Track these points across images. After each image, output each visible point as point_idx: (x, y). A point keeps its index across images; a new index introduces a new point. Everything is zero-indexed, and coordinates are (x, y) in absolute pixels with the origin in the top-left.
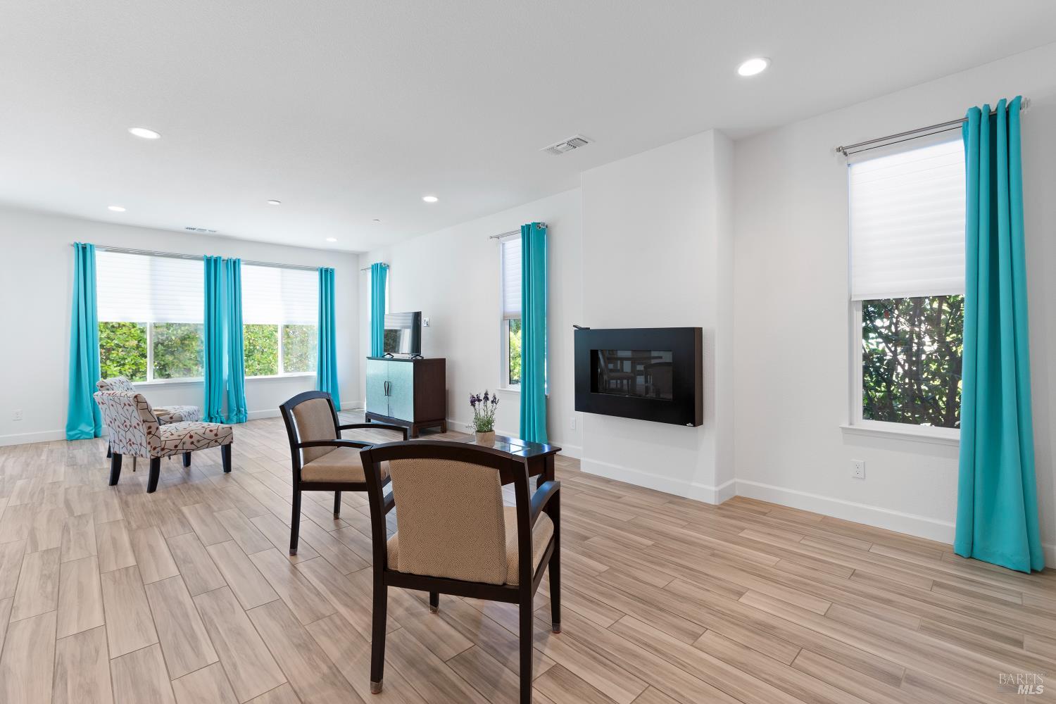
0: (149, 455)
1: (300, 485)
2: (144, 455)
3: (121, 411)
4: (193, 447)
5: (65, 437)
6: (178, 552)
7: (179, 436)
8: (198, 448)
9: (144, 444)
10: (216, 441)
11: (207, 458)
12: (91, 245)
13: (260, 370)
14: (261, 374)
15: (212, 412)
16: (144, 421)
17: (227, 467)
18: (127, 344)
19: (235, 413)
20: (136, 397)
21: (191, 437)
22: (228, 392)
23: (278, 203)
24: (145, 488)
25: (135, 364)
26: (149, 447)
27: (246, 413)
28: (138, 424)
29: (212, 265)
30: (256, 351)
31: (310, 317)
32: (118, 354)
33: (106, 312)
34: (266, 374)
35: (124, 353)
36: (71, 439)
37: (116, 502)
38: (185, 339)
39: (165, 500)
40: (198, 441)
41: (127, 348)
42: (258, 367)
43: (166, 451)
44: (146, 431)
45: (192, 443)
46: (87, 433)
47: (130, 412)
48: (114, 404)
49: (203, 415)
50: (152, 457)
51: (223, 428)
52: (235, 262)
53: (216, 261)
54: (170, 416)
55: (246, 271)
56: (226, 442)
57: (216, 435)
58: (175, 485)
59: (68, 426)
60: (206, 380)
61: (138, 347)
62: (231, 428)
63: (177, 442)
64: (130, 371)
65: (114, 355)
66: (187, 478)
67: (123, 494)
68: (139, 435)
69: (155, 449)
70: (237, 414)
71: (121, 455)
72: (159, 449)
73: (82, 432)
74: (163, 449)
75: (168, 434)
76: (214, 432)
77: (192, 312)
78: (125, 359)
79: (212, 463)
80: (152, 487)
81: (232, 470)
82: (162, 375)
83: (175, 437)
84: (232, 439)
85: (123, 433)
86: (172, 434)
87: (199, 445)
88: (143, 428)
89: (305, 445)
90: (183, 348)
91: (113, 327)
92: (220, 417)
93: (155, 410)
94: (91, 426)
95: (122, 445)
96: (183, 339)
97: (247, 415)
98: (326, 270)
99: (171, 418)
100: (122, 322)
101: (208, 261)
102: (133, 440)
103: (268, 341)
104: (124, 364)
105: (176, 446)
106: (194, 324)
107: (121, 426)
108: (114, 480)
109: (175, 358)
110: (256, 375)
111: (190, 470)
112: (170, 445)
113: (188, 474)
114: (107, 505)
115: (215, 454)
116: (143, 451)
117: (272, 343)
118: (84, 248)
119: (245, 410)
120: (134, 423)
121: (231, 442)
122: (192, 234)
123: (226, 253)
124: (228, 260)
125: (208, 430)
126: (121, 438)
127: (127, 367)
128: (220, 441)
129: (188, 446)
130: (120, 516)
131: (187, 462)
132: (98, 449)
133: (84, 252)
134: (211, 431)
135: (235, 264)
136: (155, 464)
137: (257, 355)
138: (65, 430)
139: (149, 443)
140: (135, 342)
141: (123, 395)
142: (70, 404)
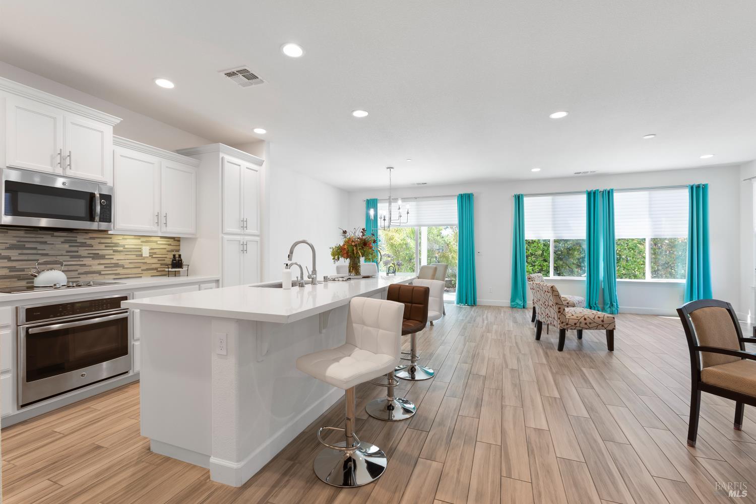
0: (559, 326)
1: (699, 384)
2: (556, 325)
3: (543, 295)
4: (586, 326)
5: (509, 305)
6: (586, 400)
7: (577, 317)
8: (590, 328)
9: (556, 318)
10: (603, 326)
11: (595, 337)
12: (522, 195)
13: (625, 274)
14: (626, 278)
15: (591, 303)
16: (556, 304)
17: (611, 347)
18: (536, 253)
19: (609, 306)
20: (552, 287)
21: (585, 319)
22: (603, 290)
23: (653, 136)
24: (556, 348)
25: (540, 265)
26: (559, 321)
27: (617, 307)
28: (553, 305)
29: (592, 196)
30: (621, 260)
31: (681, 230)
32: (531, 259)
33: (529, 235)
34: (630, 278)
35: (534, 259)
36: (512, 307)
37: (541, 352)
38: (570, 250)
39: (569, 359)
40: (590, 323)
41: (536, 255)
42: (624, 272)
43: (569, 326)
44: (557, 310)
45: (586, 324)
46: (520, 305)
47: (549, 296)
48: (539, 290)
49: (585, 304)
50: (561, 328)
51: (608, 317)
52: (609, 192)
53: (594, 193)
54: (568, 302)
55: (617, 197)
56: (610, 328)
57: (603, 321)
58: (574, 351)
59: (511, 299)
60: (587, 279)
61: (542, 254)
62: (614, 318)
63: (577, 321)
64: (538, 270)
65: (530, 260)
66: (580, 347)
67: (544, 348)
68: (553, 312)
69: (562, 323)
70: (610, 307)
71: (541, 322)
72: (564, 324)
73: (518, 304)
74: (567, 324)
75: (570, 315)
76: (602, 319)
77: (578, 231)
78: (535, 262)
79: (597, 341)
80: (561, 348)
81: (614, 350)
82: (559, 275)
83: (574, 317)
84: (615, 326)
85: (543, 308)
86: (573, 315)
87: (590, 326)
88: (556, 308)
89: (705, 349)
90: (568, 256)
91: (529, 242)
92: (597, 307)
93: (563, 298)
94: (521, 301)
95: (543, 317)
96: (569, 249)
97: (618, 309)
98: (698, 187)
99: (568, 303)
100: (534, 239)
101: (589, 194)
102: (549, 314)
103: (632, 251)
104: (534, 266)
105: (575, 324)
106: (576, 240)
107: (543, 305)
108: (538, 337)
109: (563, 263)
110: (622, 278)
111: (582, 342)
112: (572, 322)
113: (581, 344)
114: (537, 351)
115: (602, 336)
116: (555, 323)
117: (636, 254)
118: (519, 197)
119: (617, 304)
120: (551, 303)
121: (614, 329)
122: (580, 176)
123: (601, 186)
124: (603, 192)
125: (597, 316)
126: (542, 312)
127: (536, 267)
128: (606, 326)
129: (583, 325)
130: (544, 361)
131: (580, 336)
132: (526, 315)
133: (519, 199)
134: (599, 317)
135: (609, 194)
136: (562, 333)
137: (623, 263)
138: (510, 301)
139: (559, 319)
140: (540, 252)
141: (544, 285)
142: (512, 287)
